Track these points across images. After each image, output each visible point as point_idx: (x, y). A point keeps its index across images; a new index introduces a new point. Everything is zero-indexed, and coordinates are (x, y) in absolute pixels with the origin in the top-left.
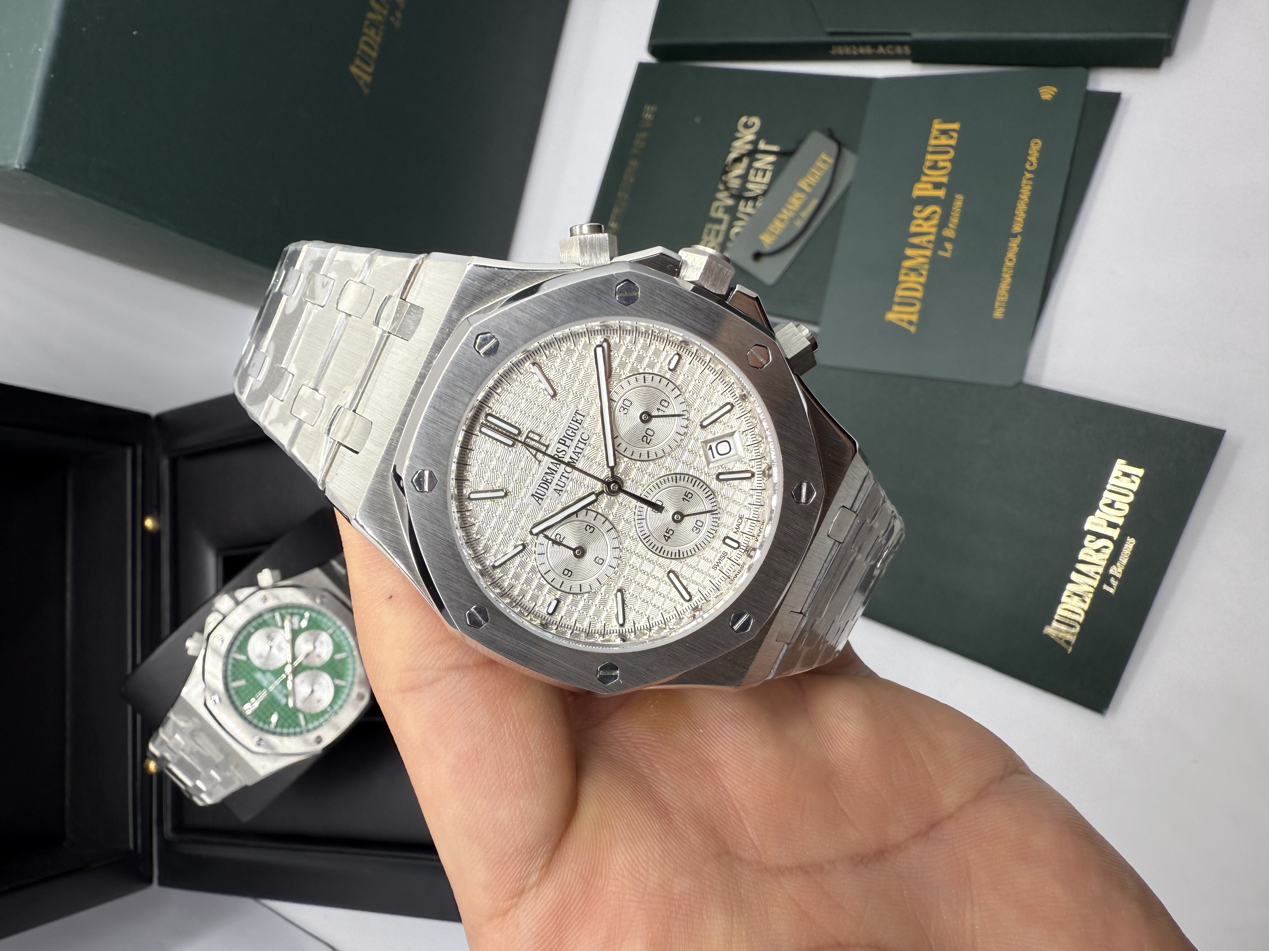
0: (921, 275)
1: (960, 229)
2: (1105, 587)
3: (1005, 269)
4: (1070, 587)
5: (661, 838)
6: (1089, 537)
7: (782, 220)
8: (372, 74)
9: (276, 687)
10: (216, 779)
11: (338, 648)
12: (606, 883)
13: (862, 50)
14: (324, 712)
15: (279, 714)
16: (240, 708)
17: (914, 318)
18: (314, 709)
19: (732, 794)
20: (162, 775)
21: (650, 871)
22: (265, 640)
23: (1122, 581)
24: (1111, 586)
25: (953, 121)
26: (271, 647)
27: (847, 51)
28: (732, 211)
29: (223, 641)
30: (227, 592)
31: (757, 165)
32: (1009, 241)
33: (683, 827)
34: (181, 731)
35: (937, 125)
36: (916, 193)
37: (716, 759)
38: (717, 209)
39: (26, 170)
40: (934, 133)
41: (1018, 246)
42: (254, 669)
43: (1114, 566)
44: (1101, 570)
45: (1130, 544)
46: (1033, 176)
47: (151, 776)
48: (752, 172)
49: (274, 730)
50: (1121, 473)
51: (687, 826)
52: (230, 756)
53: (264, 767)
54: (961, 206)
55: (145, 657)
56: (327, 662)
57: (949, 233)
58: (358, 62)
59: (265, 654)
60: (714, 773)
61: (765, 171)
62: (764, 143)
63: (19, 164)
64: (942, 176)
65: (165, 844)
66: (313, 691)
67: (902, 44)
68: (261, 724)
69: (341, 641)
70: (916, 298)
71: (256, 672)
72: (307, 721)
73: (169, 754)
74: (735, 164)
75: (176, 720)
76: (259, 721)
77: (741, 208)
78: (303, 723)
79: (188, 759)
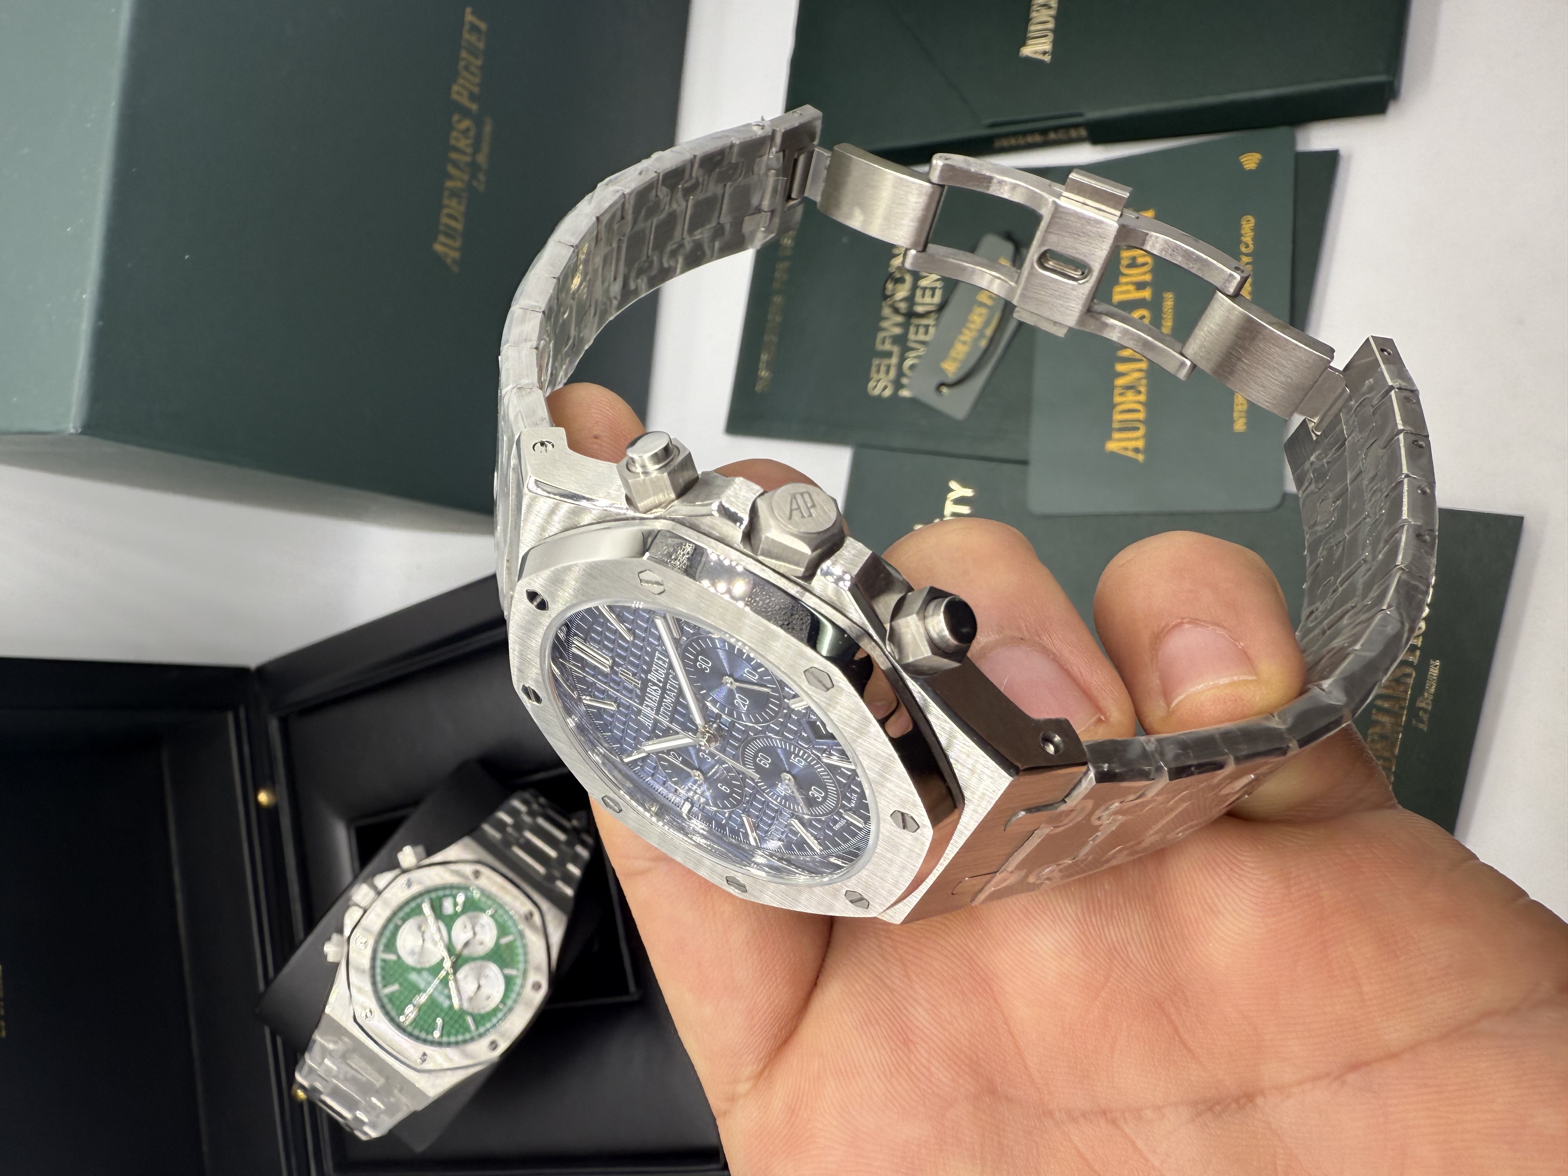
0: (1140, 392)
2: (1415, 723)
7: (965, 343)
8: (461, 249)
9: (435, 989)
10: (380, 1108)
11: (503, 930)
14: (496, 1010)
15: (444, 1020)
16: (396, 1019)
17: (1140, 444)
18: (484, 1008)
20: (314, 1106)
22: (416, 933)
23: (1435, 714)
24: (1422, 721)
25: (1148, 209)
26: (423, 941)
28: (901, 341)
29: (367, 941)
30: (365, 881)
31: (923, 283)
34: (330, 1054)
36: (1117, 298)
38: (883, 342)
39: (82, 433)
42: (408, 968)
43: (1420, 697)
44: (1406, 705)
45: (1435, 668)
46: (1252, 260)
47: (301, 1104)
48: (919, 293)
49: (440, 1040)
52: (392, 1078)
53: (432, 1086)
54: (1172, 306)
55: (278, 969)
56: (492, 950)
58: (442, 238)
59: (417, 949)
63: (74, 427)
64: (1144, 273)
66: (479, 987)
68: (423, 1034)
69: (506, 922)
70: (1139, 421)
71: (409, 973)
72: (477, 1024)
73: (320, 1083)
74: (897, 285)
75: (323, 1042)
76: (421, 1032)
77: (911, 336)
78: (472, 1027)
79: (343, 1087)
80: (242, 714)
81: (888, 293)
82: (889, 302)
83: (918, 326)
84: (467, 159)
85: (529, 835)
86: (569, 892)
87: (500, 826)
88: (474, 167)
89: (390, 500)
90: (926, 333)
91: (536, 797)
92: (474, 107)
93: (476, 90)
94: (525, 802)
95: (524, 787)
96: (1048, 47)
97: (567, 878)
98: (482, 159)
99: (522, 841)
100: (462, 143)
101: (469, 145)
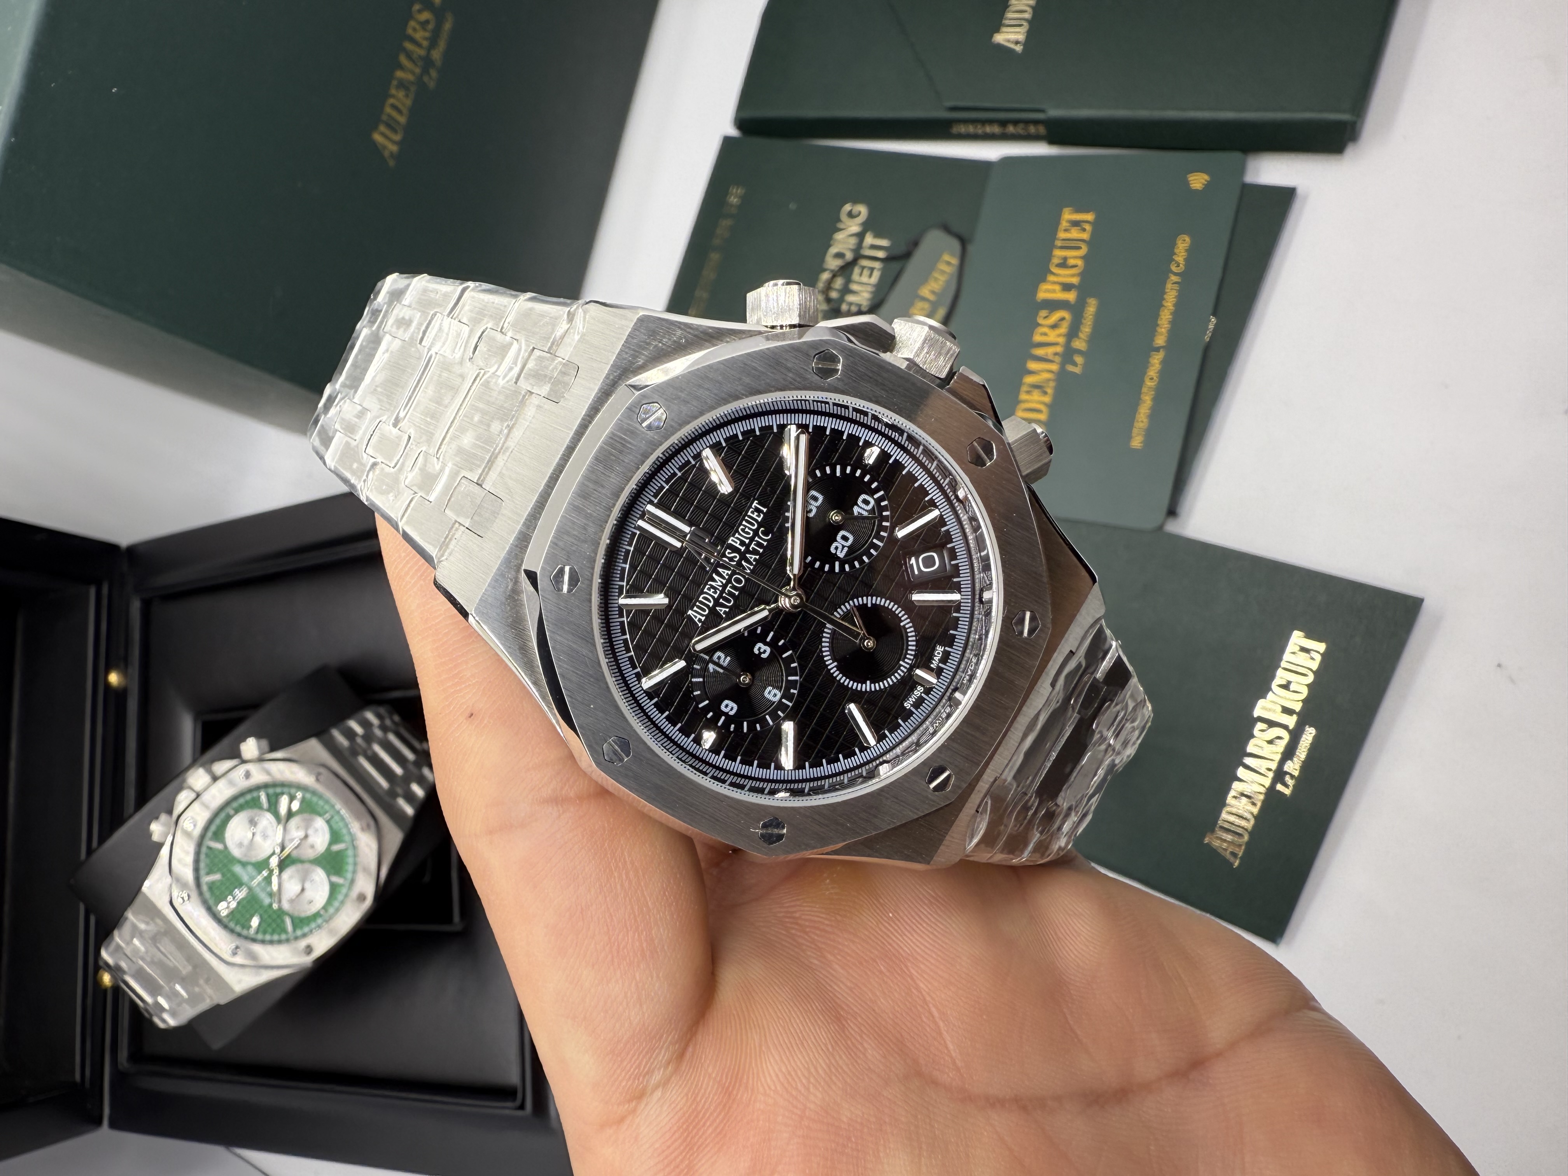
0: (1045, 393)
1: (1092, 339)
2: (1279, 787)
3: (1144, 390)
4: (1236, 785)
5: (828, 1049)
6: (1260, 726)
8: (399, 144)
9: (259, 884)
10: (182, 996)
11: (335, 837)
12: (753, 1098)
13: (988, 129)
14: (317, 915)
15: (261, 917)
16: (214, 908)
18: (304, 911)
19: (928, 999)
20: (118, 991)
22: (247, 825)
23: (1301, 781)
24: (1286, 786)
25: (1087, 211)
26: (254, 834)
27: (971, 129)
29: (195, 826)
30: (203, 765)
31: (863, 262)
32: (1149, 356)
34: (141, 934)
35: (1068, 215)
36: (1041, 295)
37: (909, 952)
40: (1064, 224)
41: (1161, 362)
42: (233, 860)
43: (1289, 761)
44: (1274, 766)
45: (1309, 734)
46: (1180, 281)
47: (105, 991)
48: (857, 270)
49: (253, 937)
50: (1298, 648)
52: (200, 969)
53: (240, 982)
54: (1093, 313)
55: (102, 840)
56: (322, 854)
57: (1079, 344)
58: (382, 128)
59: (246, 842)
60: (905, 969)
61: (872, 270)
62: (872, 236)
64: (1073, 276)
65: (119, 1077)
66: (303, 890)
67: (1036, 122)
68: (238, 929)
69: (340, 829)
71: (234, 865)
72: (295, 927)
73: (126, 963)
75: (135, 921)
76: (236, 925)
78: (290, 928)
79: (148, 970)
80: (105, 589)
84: (422, 53)
85: (377, 748)
86: (409, 811)
87: (350, 735)
88: (427, 63)
89: (287, 386)
91: (391, 715)
94: (379, 716)
95: (380, 703)
96: (1021, 37)
97: (410, 797)
98: (437, 55)
99: (369, 753)
100: (419, 35)
101: (426, 39)
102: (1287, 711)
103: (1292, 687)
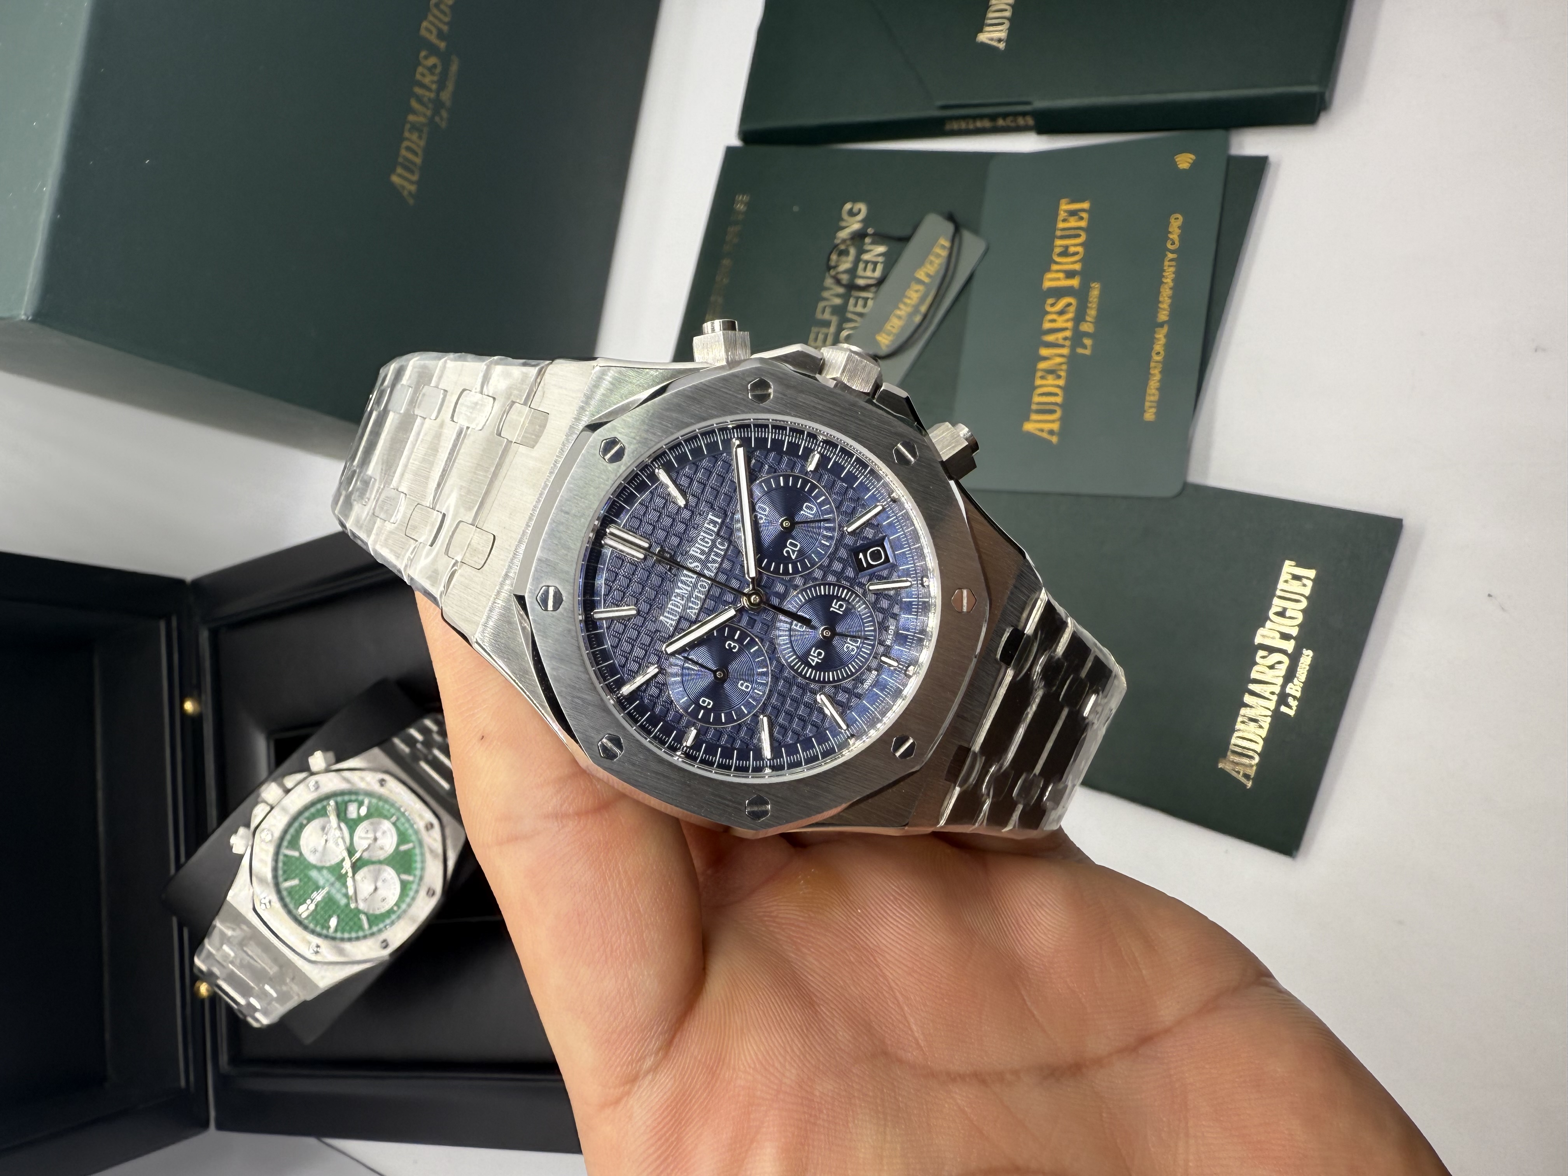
0: (1059, 377)
1: (1099, 320)
2: (1283, 709)
3: (1152, 364)
4: (1244, 712)
5: (802, 1030)
6: (1261, 653)
7: (899, 317)
8: (418, 183)
9: (334, 887)
10: (271, 995)
11: (403, 838)
12: (734, 1076)
13: (979, 124)
14: (390, 912)
15: (338, 917)
16: (294, 911)
17: (1055, 426)
18: (379, 909)
19: (893, 984)
20: (215, 998)
21: (788, 1066)
22: (320, 832)
23: (1302, 701)
24: (1290, 707)
25: (1082, 200)
26: (326, 841)
27: (963, 125)
28: (840, 311)
29: (271, 836)
30: (274, 780)
31: (866, 257)
32: (1155, 332)
33: (830, 1021)
34: (228, 940)
35: (1065, 206)
36: (1047, 284)
37: (875, 943)
38: (823, 312)
39: (33, 321)
40: (1062, 215)
41: (1165, 337)
42: (309, 866)
43: (1291, 684)
44: (1277, 689)
45: (1307, 657)
46: (1176, 257)
47: (202, 1001)
48: (861, 266)
49: (334, 935)
50: (1290, 577)
51: (835, 1020)
52: (286, 967)
53: (323, 978)
54: (1098, 296)
56: (392, 855)
57: (1087, 327)
58: (399, 170)
59: (319, 849)
60: (872, 959)
61: (875, 264)
63: (25, 314)
64: (1075, 262)
65: (222, 1081)
66: (376, 889)
67: (1024, 114)
68: (318, 929)
69: (407, 830)
70: (1056, 404)
71: (310, 870)
72: (371, 923)
73: (218, 969)
74: (840, 258)
75: (223, 928)
76: (316, 925)
77: (851, 307)
78: (366, 925)
79: (238, 973)
80: (174, 623)
81: (833, 263)
82: (832, 272)
83: (857, 298)
84: (432, 95)
85: (437, 753)
87: (411, 742)
88: (437, 103)
89: (328, 420)
90: (865, 305)
92: (442, 45)
93: (445, 28)
96: (1003, 35)
98: (446, 96)
99: (430, 757)
100: (427, 80)
101: (433, 82)
102: (1285, 637)
103: (1288, 614)
